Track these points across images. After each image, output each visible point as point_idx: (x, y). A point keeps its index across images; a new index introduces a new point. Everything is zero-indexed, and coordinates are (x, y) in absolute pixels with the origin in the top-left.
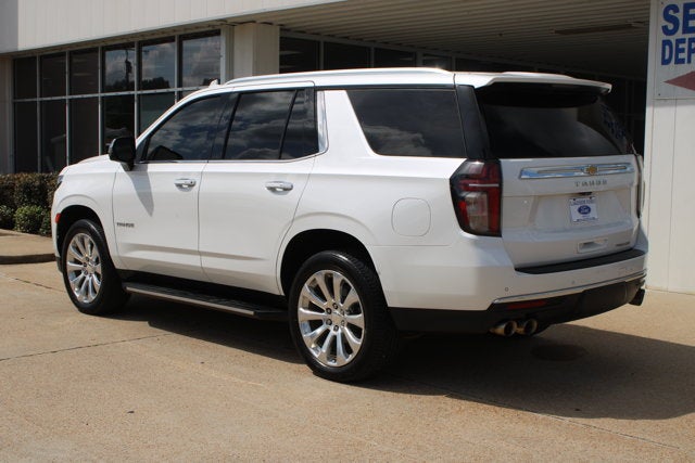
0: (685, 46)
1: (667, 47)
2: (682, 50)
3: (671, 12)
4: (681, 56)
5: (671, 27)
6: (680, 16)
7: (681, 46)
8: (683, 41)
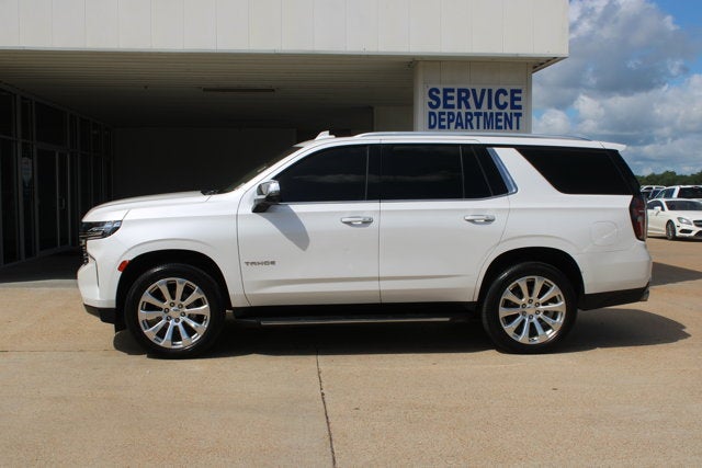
0: (445, 117)
1: (432, 118)
2: (444, 120)
3: (434, 93)
4: (443, 123)
5: (434, 103)
6: (441, 96)
7: (442, 117)
8: (444, 113)
